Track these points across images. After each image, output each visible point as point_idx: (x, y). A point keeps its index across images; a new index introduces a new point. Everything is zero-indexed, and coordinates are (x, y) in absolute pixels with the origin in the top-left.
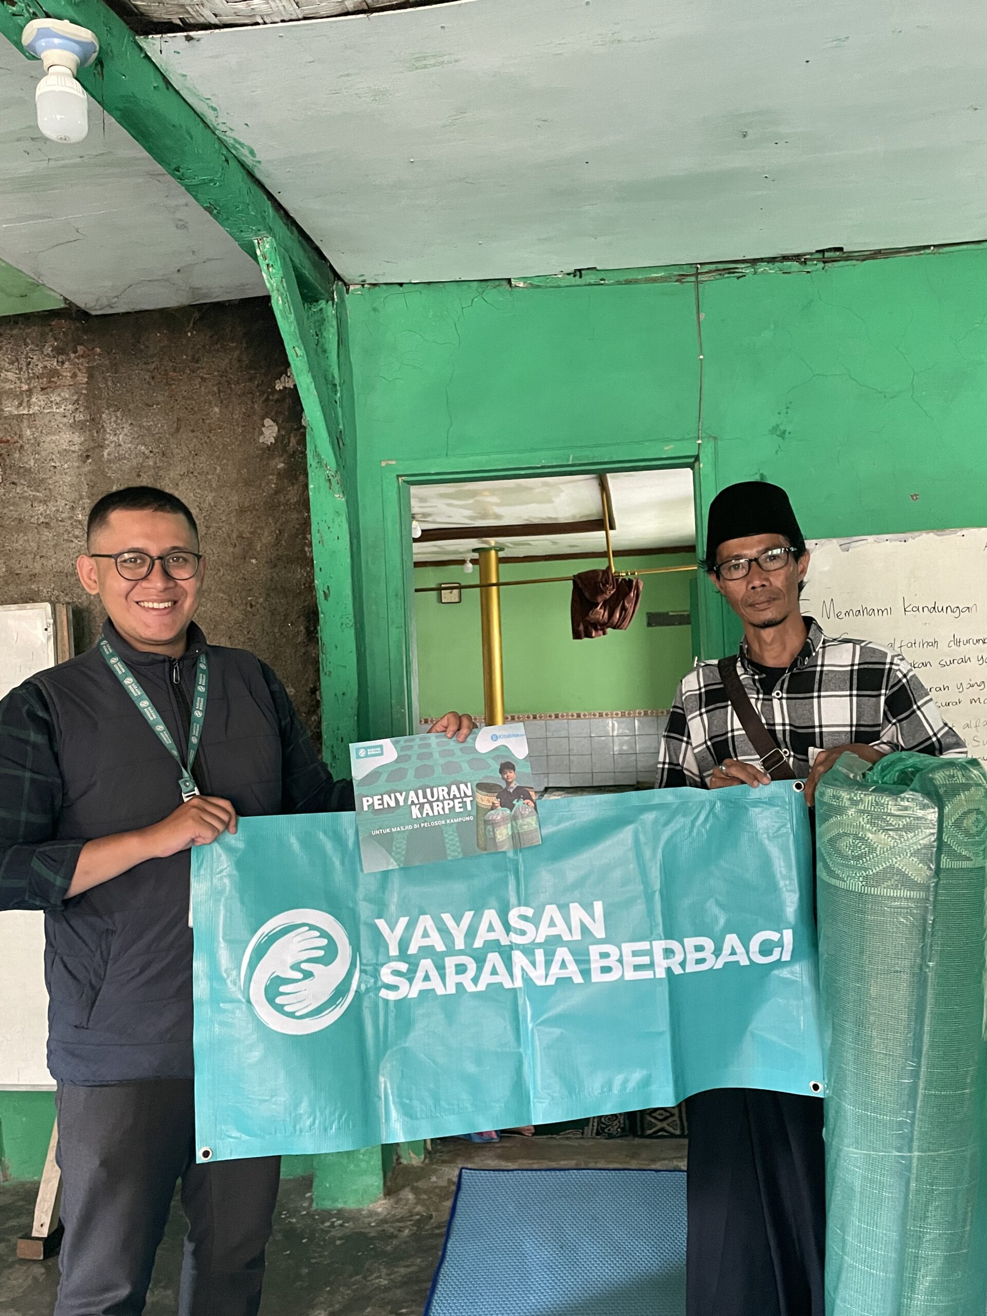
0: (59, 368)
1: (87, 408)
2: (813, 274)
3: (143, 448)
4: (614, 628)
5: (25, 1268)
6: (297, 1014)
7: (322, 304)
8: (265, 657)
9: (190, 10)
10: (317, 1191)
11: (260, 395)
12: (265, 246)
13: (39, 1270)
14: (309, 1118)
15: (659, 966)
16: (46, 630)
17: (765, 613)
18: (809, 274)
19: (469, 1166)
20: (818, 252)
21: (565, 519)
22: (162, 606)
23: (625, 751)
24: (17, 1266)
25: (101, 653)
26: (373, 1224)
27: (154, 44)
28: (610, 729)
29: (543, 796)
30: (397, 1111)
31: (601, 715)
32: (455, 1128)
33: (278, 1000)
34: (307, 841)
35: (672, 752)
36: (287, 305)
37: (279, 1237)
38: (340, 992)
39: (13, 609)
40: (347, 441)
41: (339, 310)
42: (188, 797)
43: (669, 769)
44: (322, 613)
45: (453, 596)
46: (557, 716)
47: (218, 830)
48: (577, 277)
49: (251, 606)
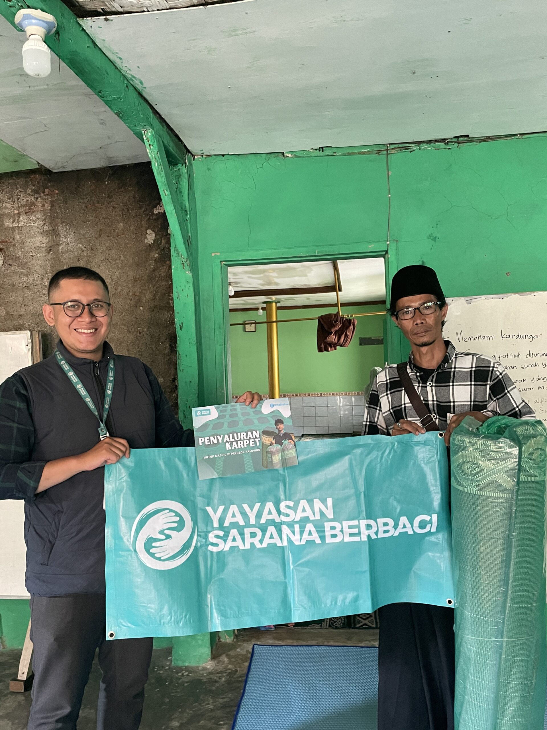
0: (34, 201)
1: (51, 223)
2: (452, 149)
3: (81, 245)
4: (341, 346)
5: (14, 696)
6: (162, 558)
7: (180, 166)
8: (147, 362)
9: (107, 4)
10: (174, 656)
11: (145, 217)
12: (148, 134)
13: (21, 698)
14: (168, 616)
15: (364, 534)
16: (27, 345)
17: (423, 338)
18: (450, 150)
19: (258, 643)
20: (455, 137)
21: (314, 285)
22: (89, 331)
23: (347, 414)
24: (9, 696)
25: (56, 358)
26: (205, 675)
27: (87, 23)
28: (338, 402)
29: (301, 439)
30: (217, 613)
31: (333, 394)
32: (249, 624)
33: (152, 551)
34: (169, 463)
35: (371, 415)
36: (160, 167)
37: (153, 681)
38: (186, 546)
39: (9, 334)
40: (193, 242)
41: (189, 169)
42: (103, 437)
43: (369, 425)
44: (179, 337)
45: (252, 328)
46: (309, 395)
47: (119, 456)
48: (321, 151)
49: (140, 333)
